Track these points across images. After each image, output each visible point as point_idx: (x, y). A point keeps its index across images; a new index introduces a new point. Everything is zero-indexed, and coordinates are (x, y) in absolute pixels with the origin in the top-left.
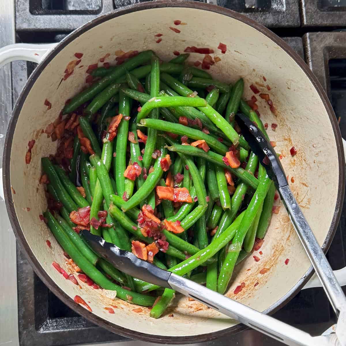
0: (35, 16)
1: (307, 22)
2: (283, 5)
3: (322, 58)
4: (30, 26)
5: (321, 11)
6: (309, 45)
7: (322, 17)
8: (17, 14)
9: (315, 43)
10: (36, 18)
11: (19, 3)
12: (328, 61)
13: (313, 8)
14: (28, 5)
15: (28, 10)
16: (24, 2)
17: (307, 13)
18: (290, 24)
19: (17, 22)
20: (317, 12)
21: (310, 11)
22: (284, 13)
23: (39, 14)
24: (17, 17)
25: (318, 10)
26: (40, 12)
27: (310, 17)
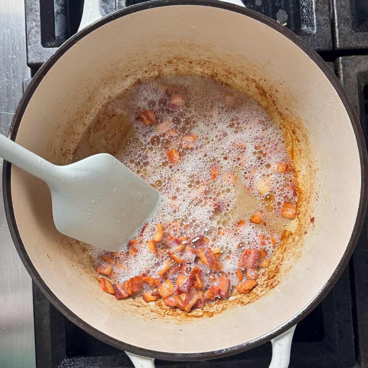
0: (47, 49)
1: (339, 45)
2: (314, 27)
3: (356, 85)
4: (42, 60)
5: (357, 32)
6: (341, 71)
7: (357, 39)
8: (29, 47)
9: (348, 69)
10: (49, 51)
11: (30, 35)
12: (363, 88)
13: (347, 29)
14: (40, 36)
15: (40, 42)
16: (36, 34)
17: (340, 34)
18: (321, 48)
19: (29, 56)
20: (352, 33)
21: (344, 32)
22: (314, 35)
23: (51, 47)
24: (29, 50)
25: (353, 31)
26: (53, 44)
27: (344, 39)
